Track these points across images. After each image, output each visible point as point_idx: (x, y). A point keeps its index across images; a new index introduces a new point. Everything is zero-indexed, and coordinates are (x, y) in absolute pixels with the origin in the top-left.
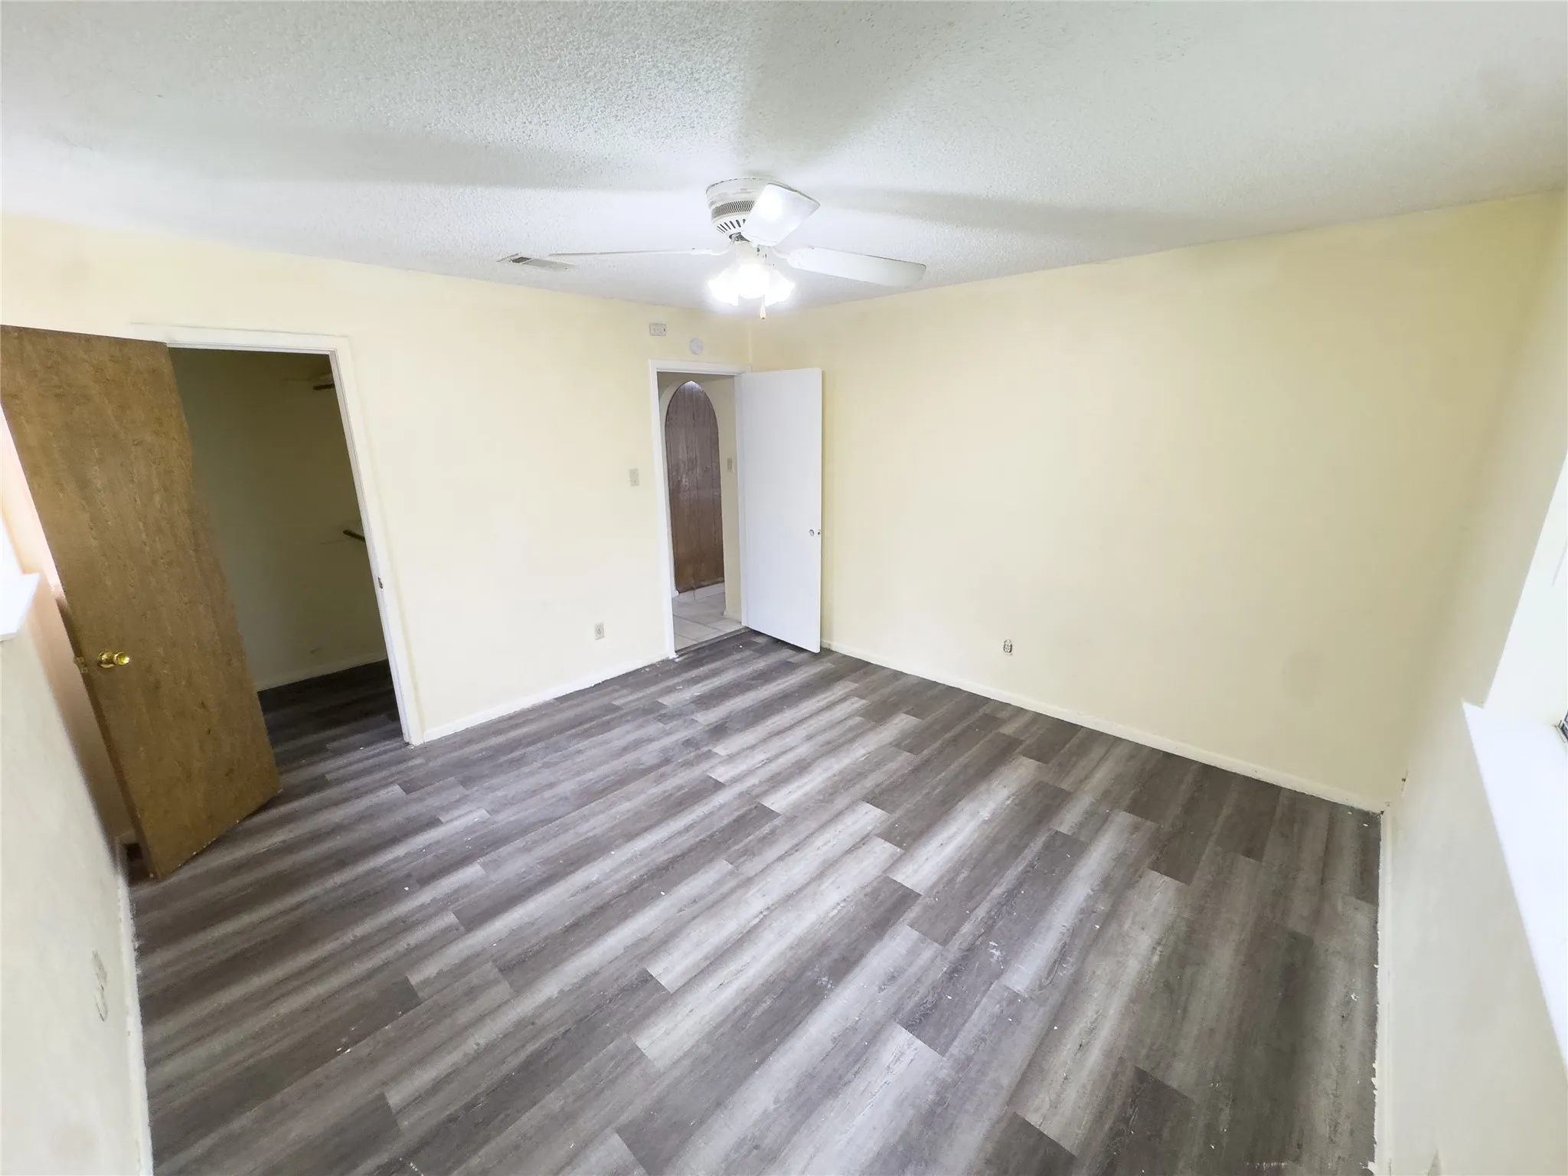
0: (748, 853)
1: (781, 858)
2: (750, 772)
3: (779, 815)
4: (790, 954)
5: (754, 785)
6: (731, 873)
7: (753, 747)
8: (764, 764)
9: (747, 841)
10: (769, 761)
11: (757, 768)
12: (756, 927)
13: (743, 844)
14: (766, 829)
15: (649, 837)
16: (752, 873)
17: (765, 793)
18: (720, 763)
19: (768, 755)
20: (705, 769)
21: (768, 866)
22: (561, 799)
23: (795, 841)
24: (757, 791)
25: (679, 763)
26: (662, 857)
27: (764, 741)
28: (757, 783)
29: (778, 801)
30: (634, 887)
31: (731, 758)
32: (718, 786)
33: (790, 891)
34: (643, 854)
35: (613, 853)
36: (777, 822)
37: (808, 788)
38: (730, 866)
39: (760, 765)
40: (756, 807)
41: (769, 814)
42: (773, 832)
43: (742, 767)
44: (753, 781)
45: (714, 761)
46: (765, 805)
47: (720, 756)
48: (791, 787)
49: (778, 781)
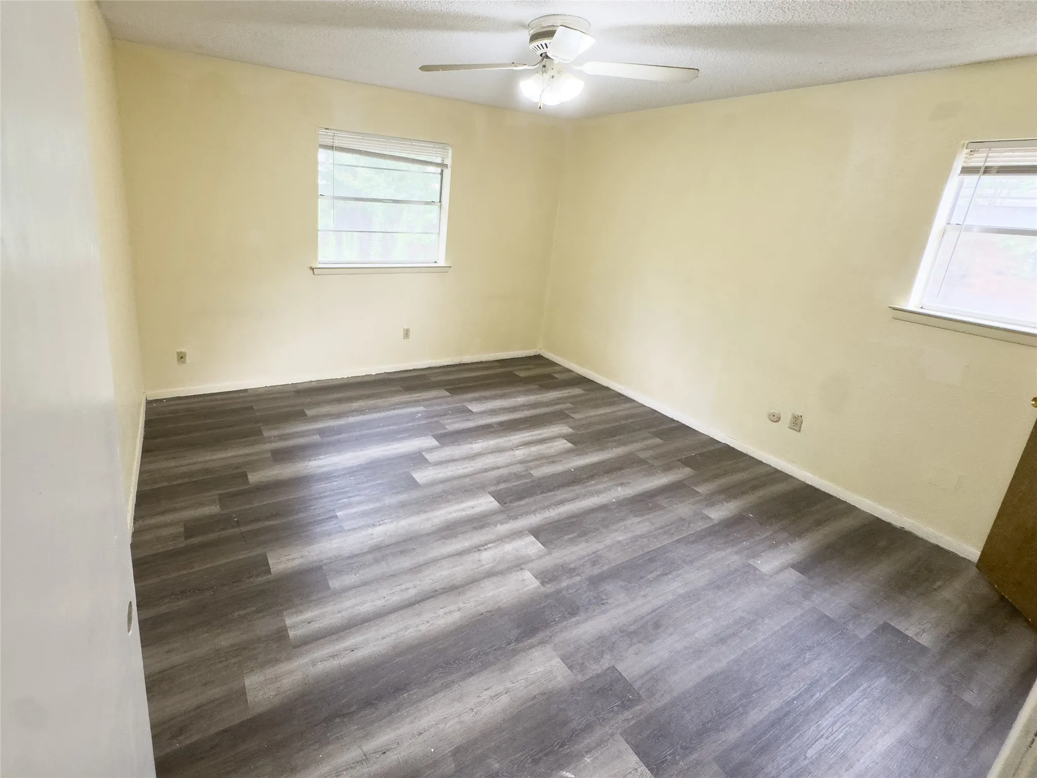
0: (518, 476)
1: (498, 468)
2: (502, 539)
3: (489, 493)
4: (508, 435)
5: (502, 523)
6: (531, 469)
7: (491, 574)
8: (486, 544)
9: (518, 483)
10: (478, 548)
11: (494, 542)
12: (521, 446)
13: (522, 481)
14: (502, 486)
15: (590, 504)
16: (519, 465)
17: (494, 513)
18: (532, 560)
19: (476, 556)
20: (548, 558)
21: (507, 466)
22: (691, 562)
23: (485, 474)
24: (501, 517)
25: (578, 575)
26: (578, 489)
27: (473, 581)
28: (499, 526)
29: (486, 503)
30: (592, 477)
31: (518, 565)
32: (536, 532)
33: (499, 453)
34: (592, 494)
35: (614, 500)
36: (493, 489)
37: (457, 507)
38: (532, 472)
39: (489, 546)
40: (505, 503)
41: (497, 496)
42: (498, 483)
43: (510, 548)
44: (503, 529)
45: (539, 565)
46: (497, 503)
47: (531, 570)
48: (470, 512)
49: (479, 522)
